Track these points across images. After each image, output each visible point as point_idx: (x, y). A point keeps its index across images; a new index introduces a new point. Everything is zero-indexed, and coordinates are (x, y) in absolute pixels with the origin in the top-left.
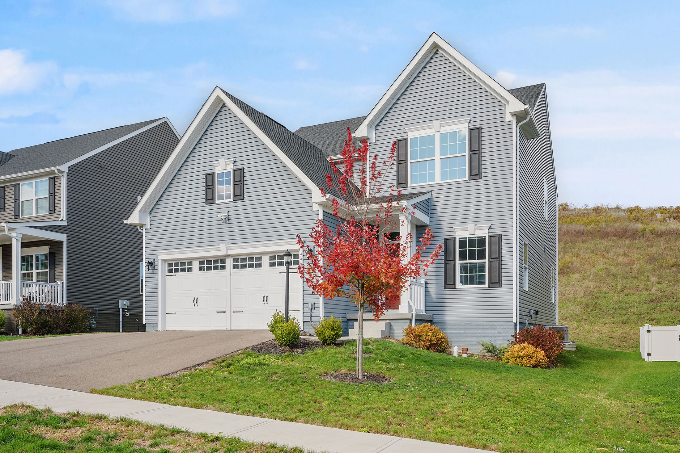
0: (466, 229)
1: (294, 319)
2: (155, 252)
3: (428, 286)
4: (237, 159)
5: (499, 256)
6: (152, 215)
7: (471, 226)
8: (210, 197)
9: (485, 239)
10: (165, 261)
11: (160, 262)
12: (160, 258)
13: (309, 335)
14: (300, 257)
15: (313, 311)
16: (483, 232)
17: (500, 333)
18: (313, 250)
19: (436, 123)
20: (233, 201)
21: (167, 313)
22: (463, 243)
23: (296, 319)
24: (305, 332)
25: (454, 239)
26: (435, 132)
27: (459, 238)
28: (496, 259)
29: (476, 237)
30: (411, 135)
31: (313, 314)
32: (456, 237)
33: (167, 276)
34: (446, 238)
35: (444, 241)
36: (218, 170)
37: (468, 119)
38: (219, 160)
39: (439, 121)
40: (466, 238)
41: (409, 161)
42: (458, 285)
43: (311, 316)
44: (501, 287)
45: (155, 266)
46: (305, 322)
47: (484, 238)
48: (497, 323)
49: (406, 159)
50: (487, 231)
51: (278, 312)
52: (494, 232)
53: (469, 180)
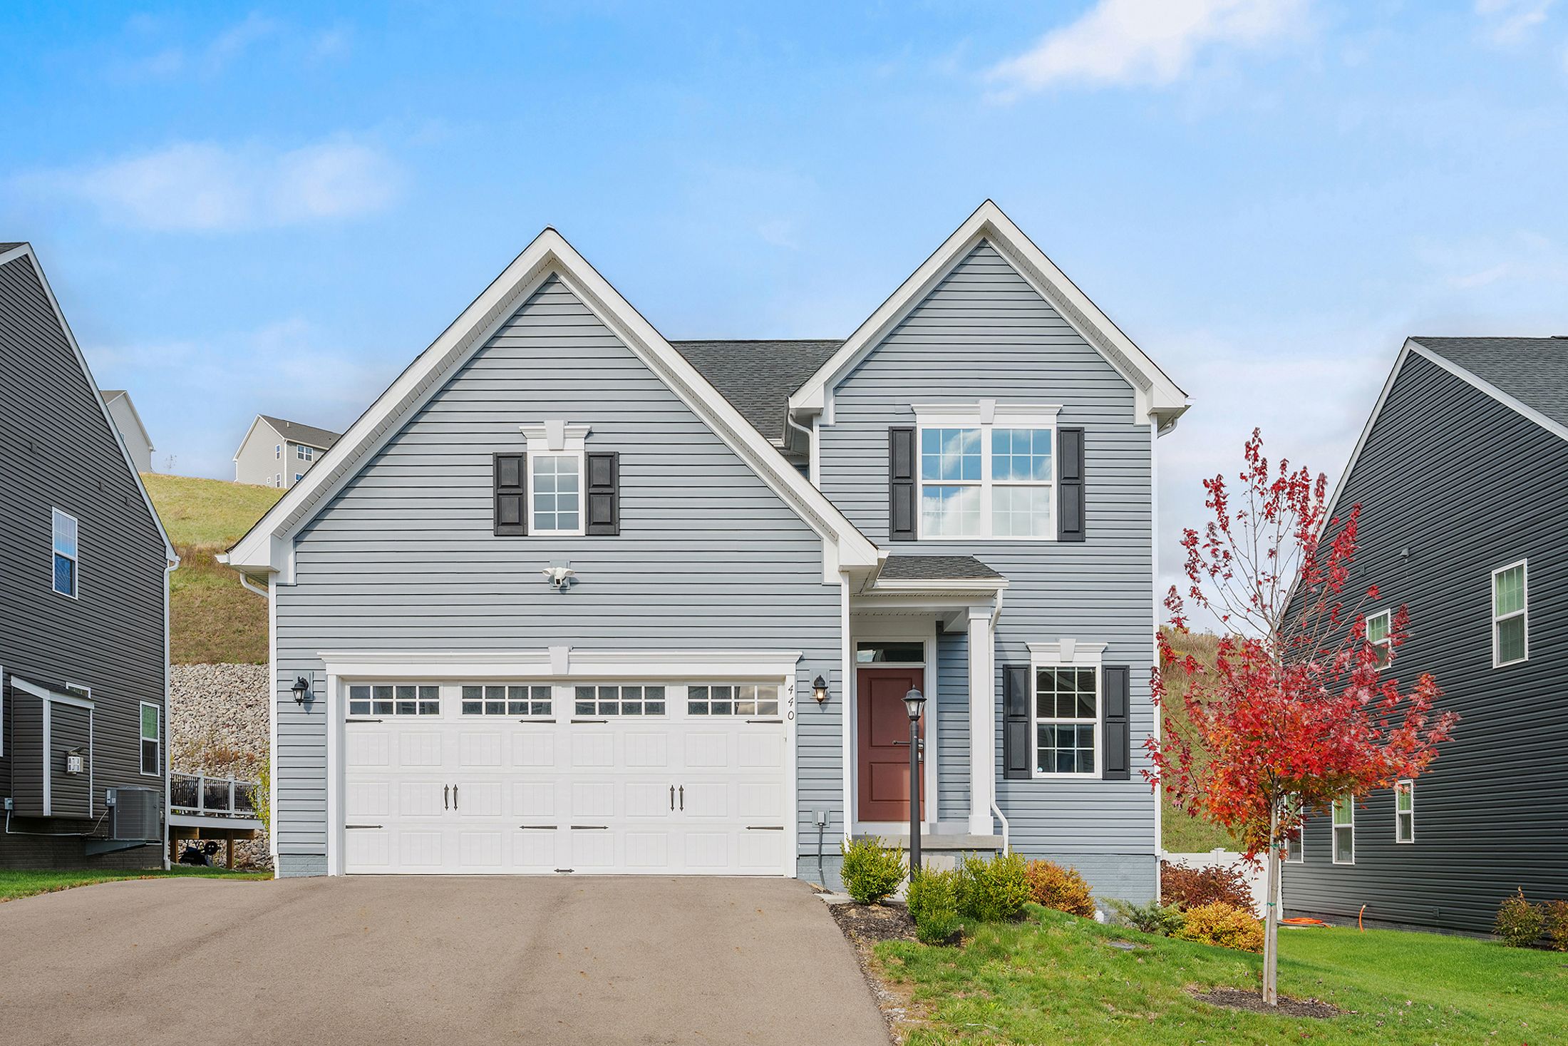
0: (1056, 650)
2: (320, 653)
4: (596, 428)
5: (1125, 713)
6: (300, 547)
7: (1067, 644)
8: (511, 516)
9: (1094, 673)
10: (342, 679)
11: (332, 684)
12: (334, 670)
14: (790, 696)
15: (826, 830)
16: (1090, 658)
17: (1125, 878)
19: (987, 405)
20: (586, 535)
21: (347, 827)
22: (1045, 679)
25: (1027, 669)
26: (982, 424)
27: (1038, 668)
28: (1118, 718)
29: (1074, 668)
30: (924, 422)
31: (825, 837)
32: (1030, 665)
33: (347, 721)
34: (1010, 665)
35: (1004, 672)
36: (535, 449)
37: (1056, 405)
38: (545, 422)
39: (993, 400)
40: (1054, 668)
41: (920, 482)
42: (1036, 772)
43: (821, 844)
44: (1129, 779)
45: (313, 692)
46: (802, 857)
47: (1091, 671)
48: (1120, 857)
49: (912, 475)
50: (1099, 656)
52: (1117, 659)
53: (1058, 541)
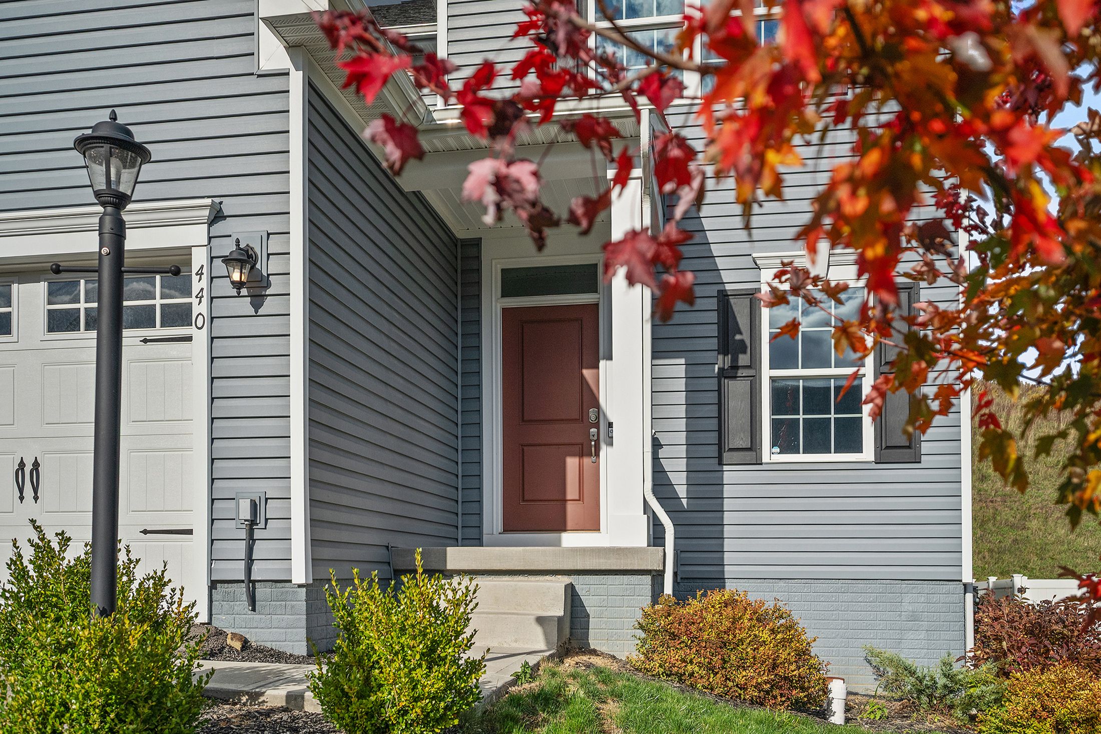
1: (160, 582)
3: (662, 453)
9: (862, 296)
13: (237, 645)
14: (198, 284)
15: (257, 534)
16: (855, 274)
17: (913, 618)
18: (258, 250)
23: (171, 586)
24: (220, 633)
25: (755, 294)
31: (260, 550)
32: (760, 289)
34: (727, 291)
35: (719, 301)
42: (768, 453)
43: (250, 561)
44: (920, 462)
46: (219, 585)
47: (857, 293)
48: (904, 585)
51: (50, 535)
